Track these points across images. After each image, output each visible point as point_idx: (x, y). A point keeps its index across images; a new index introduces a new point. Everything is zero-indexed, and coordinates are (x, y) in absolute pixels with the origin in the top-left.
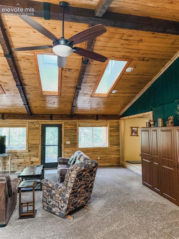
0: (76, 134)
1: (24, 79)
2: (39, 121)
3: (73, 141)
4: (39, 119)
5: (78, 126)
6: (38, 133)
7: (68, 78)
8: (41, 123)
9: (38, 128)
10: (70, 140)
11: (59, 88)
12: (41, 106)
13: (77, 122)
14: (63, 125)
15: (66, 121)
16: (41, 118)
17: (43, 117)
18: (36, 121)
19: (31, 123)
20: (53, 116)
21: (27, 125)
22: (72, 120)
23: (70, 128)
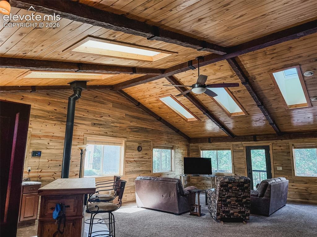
0: (289, 158)
1: (207, 108)
2: (243, 143)
3: (286, 166)
4: (242, 141)
5: (291, 147)
6: (243, 156)
7: (243, 98)
8: (245, 145)
9: (242, 151)
10: (282, 165)
11: (241, 108)
12: (238, 128)
13: (290, 142)
14: (271, 147)
15: (274, 142)
16: (243, 140)
17: (245, 139)
18: (240, 143)
19: (235, 146)
20: (257, 136)
21: (231, 147)
22: (282, 140)
23: (280, 151)
